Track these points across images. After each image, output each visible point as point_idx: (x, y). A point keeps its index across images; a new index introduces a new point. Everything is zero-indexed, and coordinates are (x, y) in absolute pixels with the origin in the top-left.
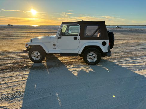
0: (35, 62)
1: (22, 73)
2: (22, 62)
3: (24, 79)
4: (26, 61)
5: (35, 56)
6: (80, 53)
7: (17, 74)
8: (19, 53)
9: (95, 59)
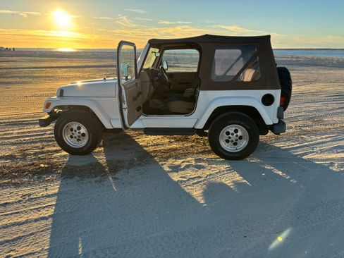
0: (72, 151)
1: (38, 191)
2: (35, 154)
3: (44, 213)
4: (46, 149)
5: (72, 137)
6: (200, 126)
7: (23, 196)
8: (27, 124)
9: (243, 144)
